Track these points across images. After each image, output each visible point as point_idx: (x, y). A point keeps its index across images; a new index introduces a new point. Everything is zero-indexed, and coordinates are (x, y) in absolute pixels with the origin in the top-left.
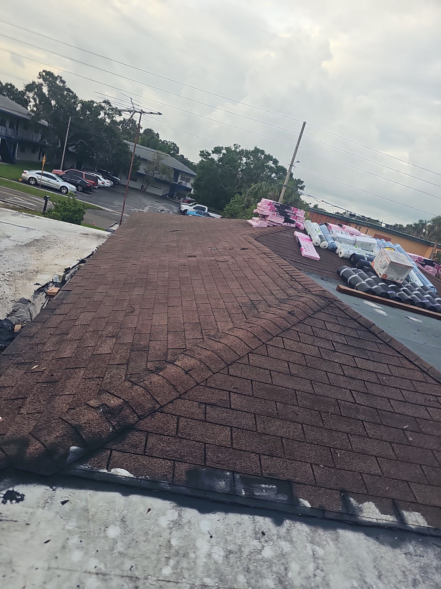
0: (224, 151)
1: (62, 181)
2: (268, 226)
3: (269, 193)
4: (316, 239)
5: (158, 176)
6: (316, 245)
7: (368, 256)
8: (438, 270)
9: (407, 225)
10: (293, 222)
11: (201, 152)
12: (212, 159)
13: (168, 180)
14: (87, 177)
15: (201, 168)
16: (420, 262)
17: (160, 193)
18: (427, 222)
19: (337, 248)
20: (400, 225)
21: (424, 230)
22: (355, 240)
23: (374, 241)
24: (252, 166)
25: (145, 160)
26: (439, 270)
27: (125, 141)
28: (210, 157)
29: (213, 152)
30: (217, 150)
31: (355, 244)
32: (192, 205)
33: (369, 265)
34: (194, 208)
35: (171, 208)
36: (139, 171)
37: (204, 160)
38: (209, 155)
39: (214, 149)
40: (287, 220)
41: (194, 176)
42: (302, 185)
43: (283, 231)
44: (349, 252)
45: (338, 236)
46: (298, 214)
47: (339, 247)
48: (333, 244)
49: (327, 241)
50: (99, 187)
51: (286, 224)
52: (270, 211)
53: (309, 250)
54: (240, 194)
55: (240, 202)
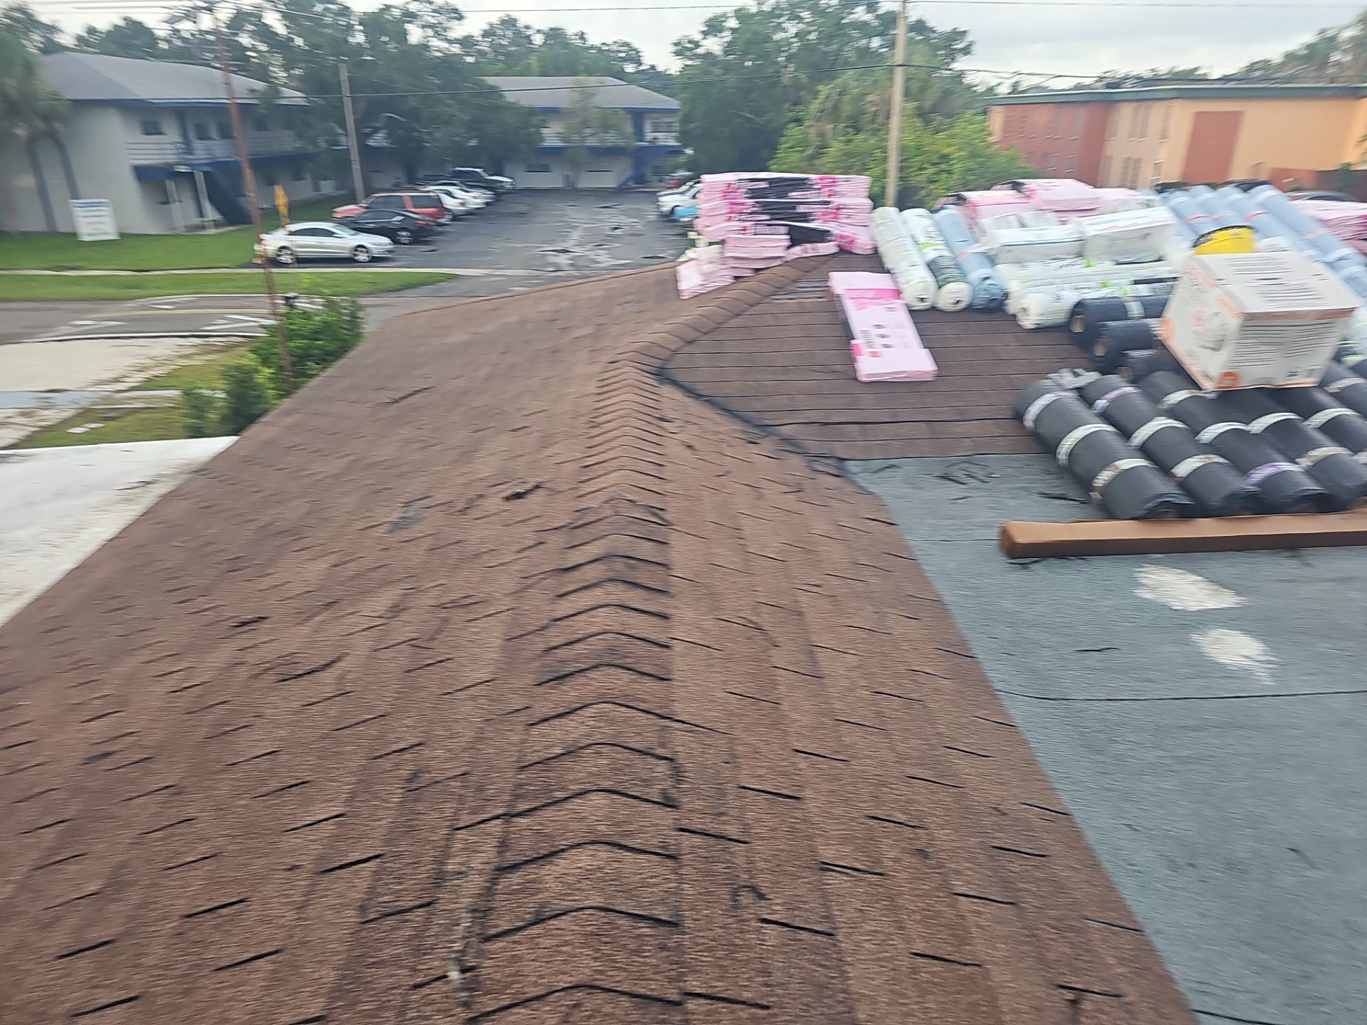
0: (732, 23)
1: (353, 232)
2: (736, 278)
3: (870, 98)
4: (917, 282)
5: (591, 142)
6: (921, 306)
7: (1144, 290)
10: (822, 236)
11: (676, 44)
12: (709, 55)
13: (621, 142)
14: (417, 202)
15: (686, 87)
17: (609, 180)
19: (1006, 295)
22: (1078, 235)
23: (1159, 214)
24: (812, 36)
25: (552, 112)
27: (491, 80)
28: (700, 51)
29: (705, 33)
30: (714, 27)
31: (1080, 249)
32: (686, 191)
33: (1149, 340)
34: (690, 197)
35: (638, 214)
36: (547, 144)
37: (689, 63)
38: (697, 45)
39: (707, 26)
40: (798, 237)
41: (673, 112)
42: (966, 42)
43: (788, 284)
44: (1058, 298)
45: (1005, 241)
46: (843, 196)
47: (1013, 286)
48: (988, 282)
49: (963, 277)
50: (456, 217)
51: (797, 251)
52: (729, 219)
53: (887, 346)
54: (798, 121)
55: (804, 144)
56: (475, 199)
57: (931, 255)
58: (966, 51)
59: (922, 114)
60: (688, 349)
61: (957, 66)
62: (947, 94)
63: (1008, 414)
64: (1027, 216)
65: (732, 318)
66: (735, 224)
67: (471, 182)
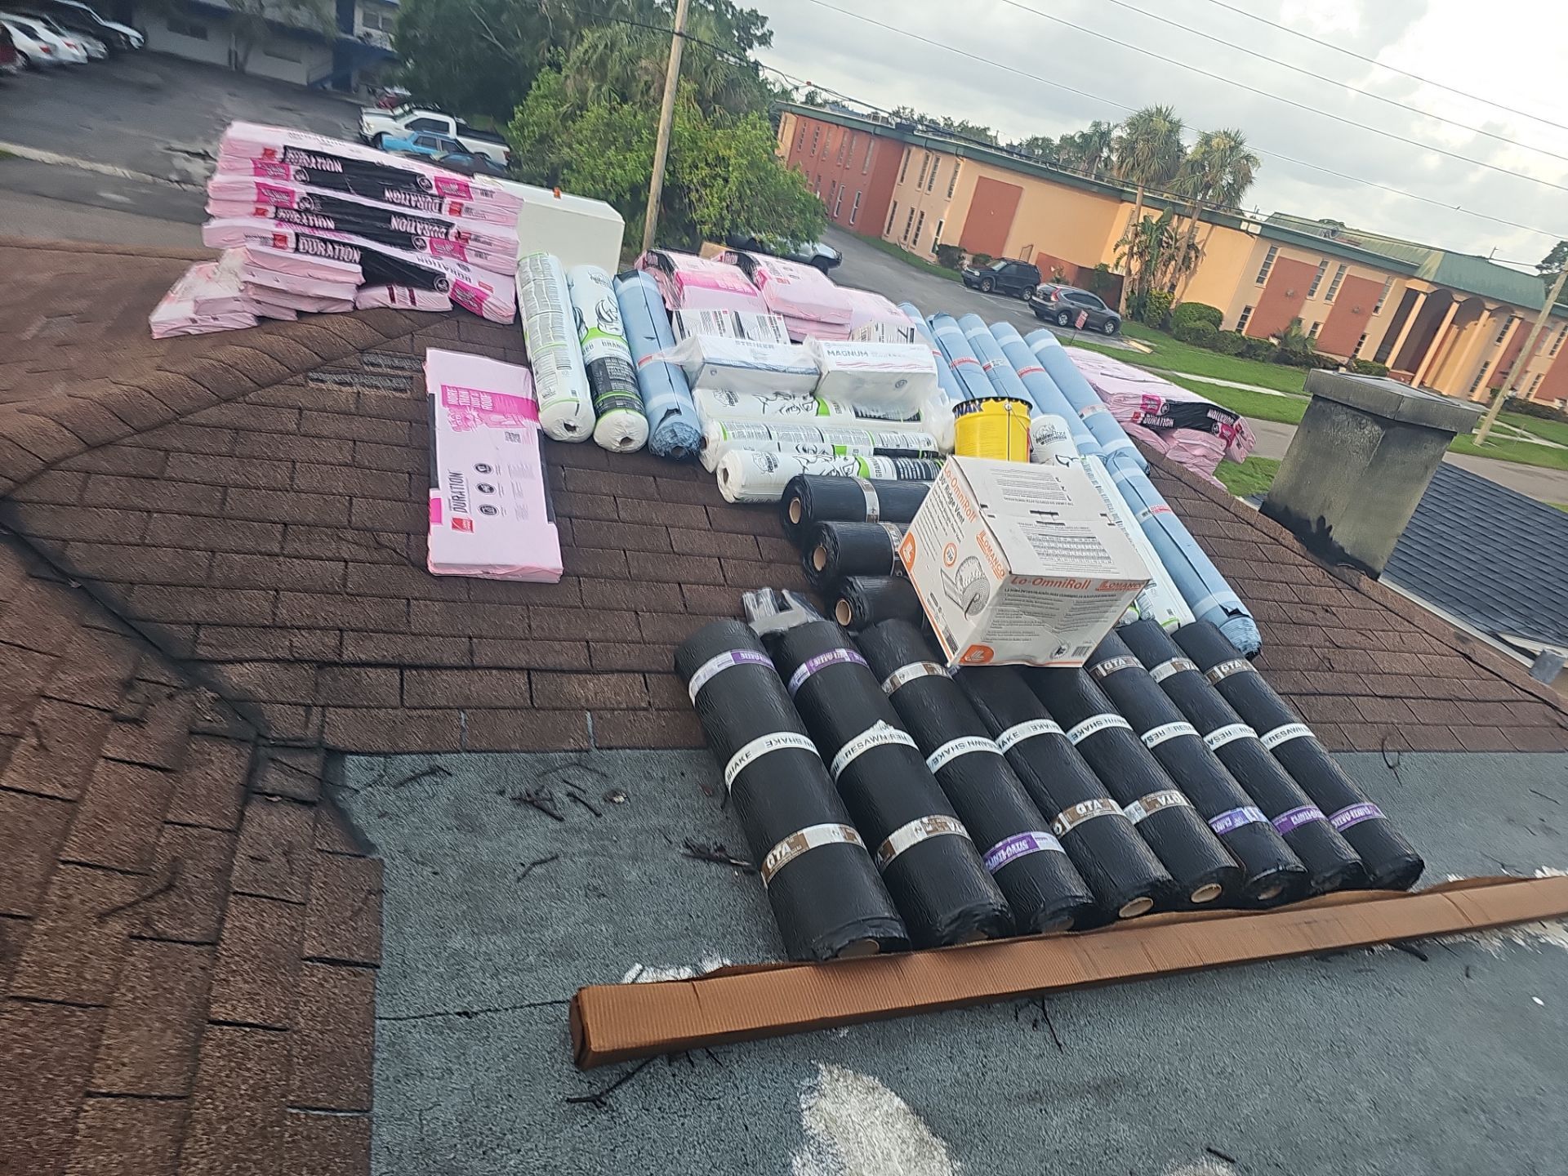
4: (565, 397)
8: (1229, 444)
9: (1062, 139)
10: (427, 280)
13: (318, 28)
16: (1154, 421)
18: (1111, 125)
19: (703, 442)
20: (1044, 139)
21: (1105, 153)
22: (813, 366)
26: (1234, 443)
31: (815, 386)
32: (402, 116)
34: (407, 126)
40: (383, 271)
42: (765, 29)
43: (347, 355)
44: (772, 464)
45: (709, 353)
46: (482, 216)
47: (713, 432)
48: (674, 418)
49: (640, 401)
50: (32, 66)
51: (379, 295)
52: (260, 213)
53: (487, 510)
54: (557, 67)
55: (559, 96)
56: (70, 47)
57: (596, 353)
58: (764, 40)
59: (700, 98)
60: (85, 460)
61: (752, 55)
62: (732, 84)
63: (668, 661)
64: (749, 319)
65: (212, 404)
66: (269, 226)
67: (66, 20)
